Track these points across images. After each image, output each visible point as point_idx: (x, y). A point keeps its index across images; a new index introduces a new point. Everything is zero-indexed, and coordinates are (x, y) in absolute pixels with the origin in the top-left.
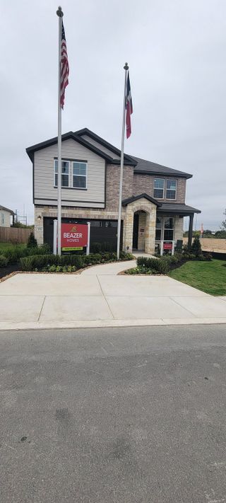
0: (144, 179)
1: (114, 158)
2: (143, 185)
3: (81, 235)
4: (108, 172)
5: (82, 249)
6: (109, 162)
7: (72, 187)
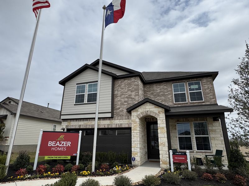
0: (162, 87)
1: (118, 75)
2: (161, 92)
3: (69, 144)
4: (116, 86)
5: (69, 157)
6: (115, 78)
7: (87, 103)
